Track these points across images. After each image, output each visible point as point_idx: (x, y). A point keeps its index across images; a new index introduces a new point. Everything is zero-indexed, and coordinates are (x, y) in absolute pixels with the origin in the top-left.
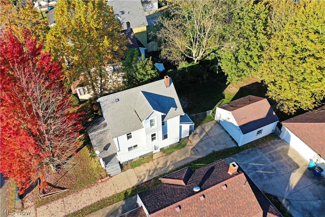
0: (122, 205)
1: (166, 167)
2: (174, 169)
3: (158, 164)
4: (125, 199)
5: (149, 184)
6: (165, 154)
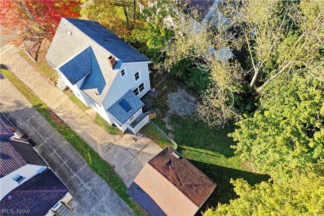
0: (28, 107)
1: (79, 125)
2: (78, 134)
3: (81, 117)
4: (34, 106)
5: (55, 119)
6: (95, 119)
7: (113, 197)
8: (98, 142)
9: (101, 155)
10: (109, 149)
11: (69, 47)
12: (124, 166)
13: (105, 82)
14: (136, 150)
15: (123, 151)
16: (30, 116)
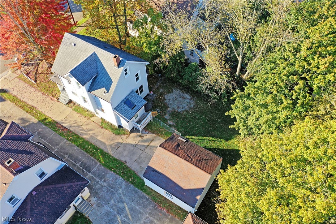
0: (33, 122)
1: (86, 132)
2: (86, 139)
3: (86, 125)
4: (40, 121)
5: (62, 130)
6: (100, 125)
7: (130, 188)
8: (107, 143)
9: (112, 155)
10: (118, 148)
11: (74, 56)
12: (135, 160)
13: (112, 80)
14: (144, 146)
15: (132, 148)
16: (38, 130)
